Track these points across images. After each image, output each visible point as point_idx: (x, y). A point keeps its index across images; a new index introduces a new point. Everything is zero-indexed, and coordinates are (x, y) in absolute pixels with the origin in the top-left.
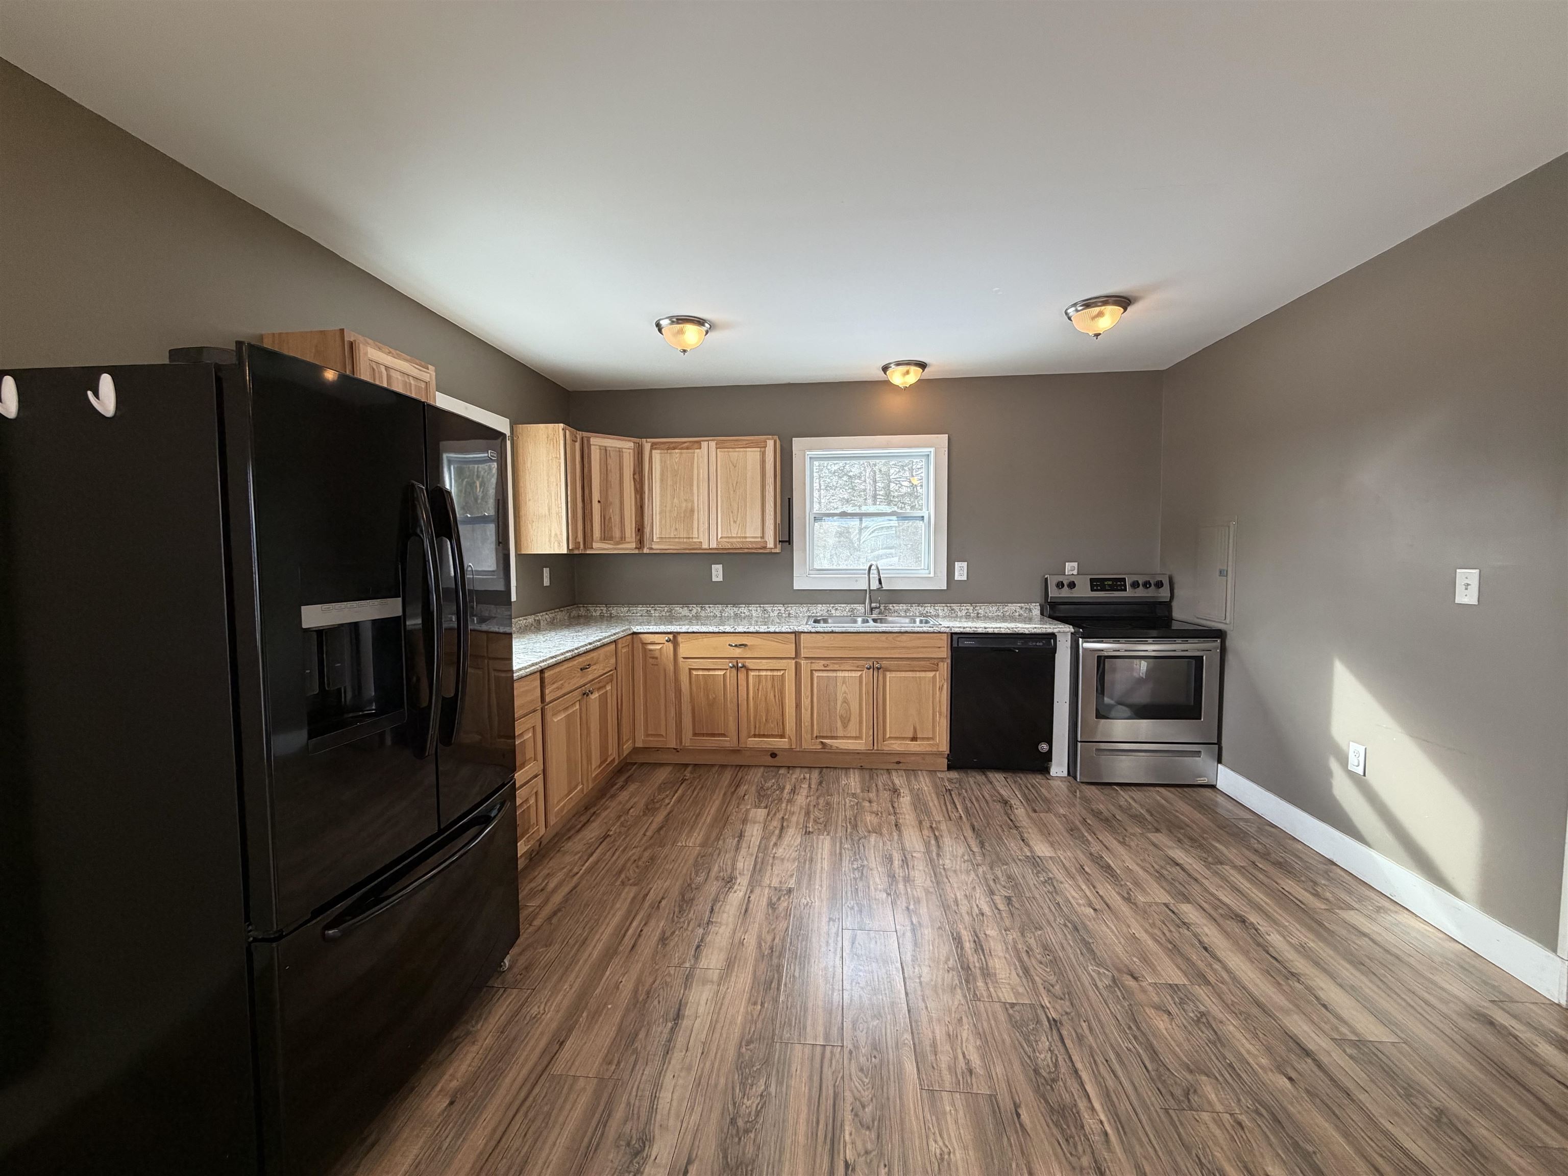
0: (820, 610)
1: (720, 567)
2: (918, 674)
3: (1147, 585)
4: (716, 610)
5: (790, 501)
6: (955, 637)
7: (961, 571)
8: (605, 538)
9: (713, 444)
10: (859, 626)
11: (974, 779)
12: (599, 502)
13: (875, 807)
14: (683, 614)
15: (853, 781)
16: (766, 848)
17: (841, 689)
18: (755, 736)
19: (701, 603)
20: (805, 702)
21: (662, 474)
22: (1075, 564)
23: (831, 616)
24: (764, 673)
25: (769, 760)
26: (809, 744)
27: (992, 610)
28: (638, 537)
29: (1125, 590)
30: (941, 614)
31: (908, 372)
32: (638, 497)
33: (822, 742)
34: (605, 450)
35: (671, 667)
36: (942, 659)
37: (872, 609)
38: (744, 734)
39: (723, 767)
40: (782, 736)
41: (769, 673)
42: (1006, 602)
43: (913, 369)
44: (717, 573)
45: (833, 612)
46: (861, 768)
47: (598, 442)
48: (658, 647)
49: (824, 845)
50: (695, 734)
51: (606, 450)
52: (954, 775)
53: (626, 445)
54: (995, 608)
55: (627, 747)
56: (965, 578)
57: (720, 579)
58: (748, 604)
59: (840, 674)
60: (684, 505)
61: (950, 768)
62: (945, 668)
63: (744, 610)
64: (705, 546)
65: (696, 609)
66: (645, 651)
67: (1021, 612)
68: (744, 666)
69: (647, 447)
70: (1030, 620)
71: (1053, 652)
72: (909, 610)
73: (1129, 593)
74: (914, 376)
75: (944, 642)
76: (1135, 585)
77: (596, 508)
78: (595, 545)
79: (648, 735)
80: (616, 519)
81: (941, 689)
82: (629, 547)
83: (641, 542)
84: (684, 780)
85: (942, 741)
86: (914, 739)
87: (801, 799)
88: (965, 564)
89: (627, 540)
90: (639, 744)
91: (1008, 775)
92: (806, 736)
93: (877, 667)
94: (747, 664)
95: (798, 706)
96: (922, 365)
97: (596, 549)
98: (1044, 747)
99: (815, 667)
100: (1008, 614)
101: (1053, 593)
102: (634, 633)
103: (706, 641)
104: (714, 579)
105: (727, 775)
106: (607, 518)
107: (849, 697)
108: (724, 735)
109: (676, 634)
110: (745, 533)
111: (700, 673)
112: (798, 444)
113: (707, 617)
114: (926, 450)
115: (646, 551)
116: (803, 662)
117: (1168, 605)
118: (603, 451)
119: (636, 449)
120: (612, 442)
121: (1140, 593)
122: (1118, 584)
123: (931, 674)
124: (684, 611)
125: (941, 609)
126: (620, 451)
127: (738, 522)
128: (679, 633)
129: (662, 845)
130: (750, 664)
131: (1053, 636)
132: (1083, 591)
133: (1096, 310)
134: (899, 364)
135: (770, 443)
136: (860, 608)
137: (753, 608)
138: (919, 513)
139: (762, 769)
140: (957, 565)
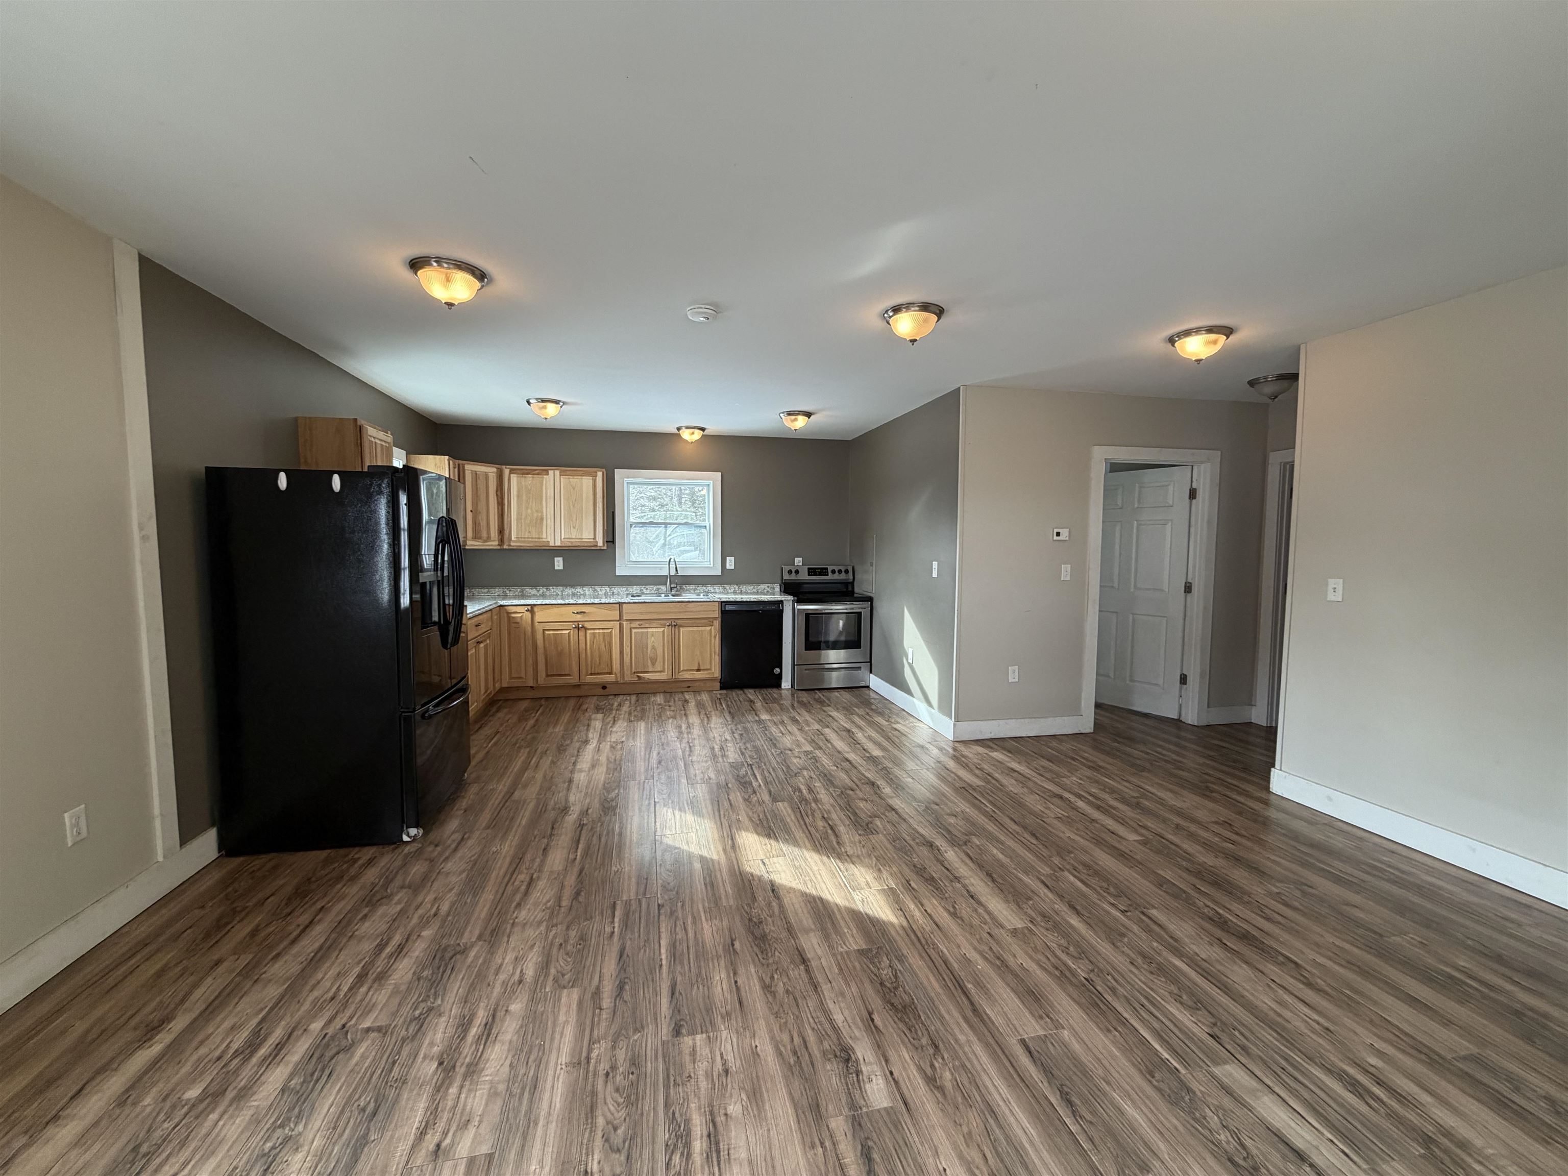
0: (635, 589)
1: (561, 559)
2: (700, 628)
3: (840, 572)
4: (559, 590)
5: (613, 513)
6: (723, 604)
7: (730, 563)
8: (476, 537)
9: (557, 472)
10: (663, 598)
11: (736, 694)
12: (472, 512)
13: (672, 708)
15: (659, 699)
16: (606, 729)
17: (651, 641)
18: (591, 674)
19: (547, 585)
20: (627, 650)
21: (519, 491)
22: (801, 559)
23: (643, 593)
24: (597, 631)
25: (602, 692)
26: (628, 678)
27: (750, 588)
28: (500, 537)
29: (828, 575)
30: (717, 591)
31: (693, 433)
32: (500, 508)
33: (638, 676)
34: (475, 475)
35: (529, 629)
36: (715, 618)
37: (671, 589)
38: (583, 672)
39: (568, 698)
40: (610, 673)
41: (601, 631)
42: (759, 583)
43: (697, 431)
44: (559, 563)
45: (645, 590)
46: (665, 692)
47: (470, 468)
48: (520, 615)
49: (642, 726)
50: (547, 676)
52: (724, 692)
53: (491, 470)
54: (752, 587)
55: (498, 686)
56: (733, 567)
57: (561, 568)
58: (582, 585)
59: (650, 630)
60: (535, 515)
61: (721, 688)
62: (717, 624)
63: (579, 590)
64: (552, 544)
65: (542, 590)
66: (509, 618)
67: (767, 588)
68: (583, 627)
69: (506, 471)
70: (773, 594)
71: (781, 612)
72: (696, 588)
73: (830, 577)
74: (698, 435)
75: (717, 607)
76: (833, 572)
77: (470, 516)
78: (468, 542)
79: (511, 678)
80: (483, 523)
81: (715, 637)
82: (493, 544)
83: (502, 541)
84: (541, 706)
85: (715, 670)
86: (698, 670)
87: (625, 708)
88: (733, 558)
89: (492, 539)
90: (505, 685)
91: (757, 691)
92: (627, 672)
93: (675, 625)
94: (585, 625)
95: (622, 652)
96: (703, 429)
97: (469, 545)
98: (777, 671)
99: (633, 625)
100: (760, 590)
101: (786, 577)
102: (501, 606)
103: (556, 610)
104: (556, 568)
105: (572, 703)
106: (477, 523)
107: (656, 645)
108: (569, 675)
109: (533, 606)
110: (582, 535)
111: (551, 632)
112: (618, 473)
113: (551, 595)
114: (707, 482)
115: (505, 547)
116: (624, 623)
117: (852, 583)
119: (497, 473)
120: (481, 468)
121: (836, 576)
122: (824, 571)
123: (708, 628)
124: (534, 592)
125: (717, 588)
126: (486, 475)
127: (576, 527)
128: (535, 605)
129: (537, 732)
130: (587, 625)
131: (781, 602)
132: (804, 576)
133: (793, 417)
134: (687, 428)
135: (600, 474)
136: (663, 588)
137: (586, 589)
138: (703, 524)
139: (595, 698)
140: (728, 559)
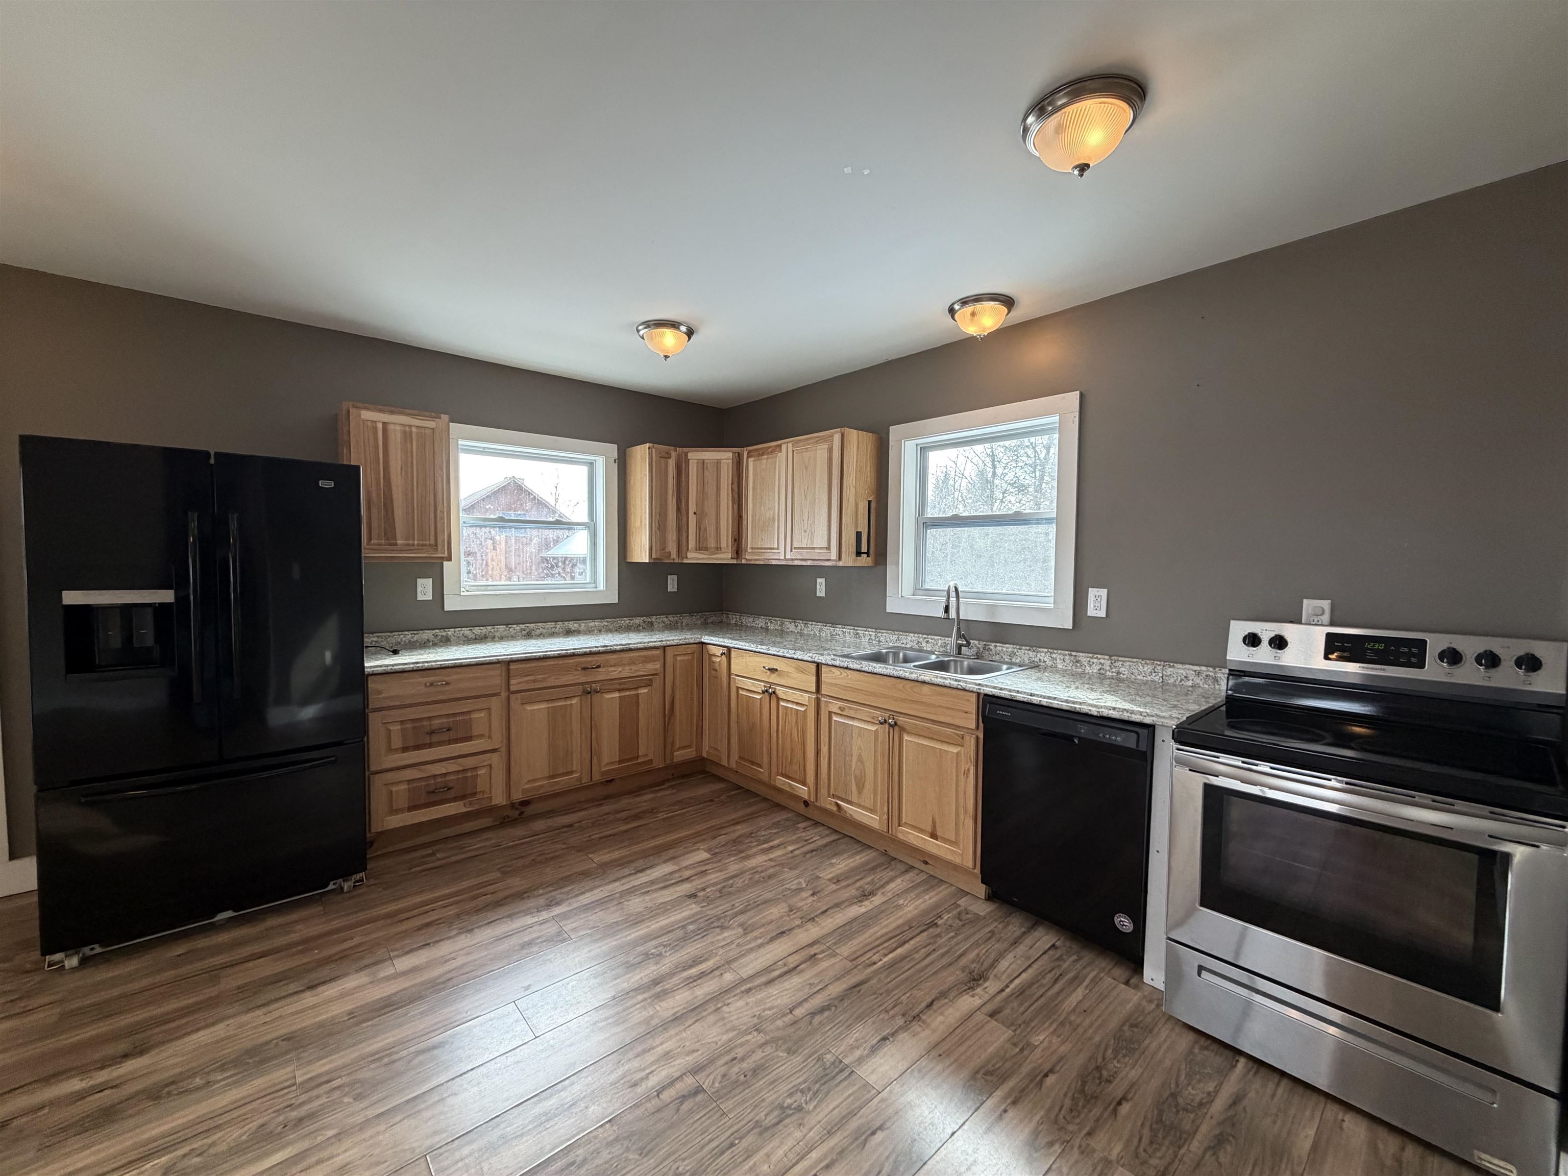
0: (910, 640)
1: (823, 581)
2: (940, 745)
3: (1492, 661)
4: (816, 629)
6: (987, 701)
7: (1097, 603)
8: (700, 548)
9: (790, 445)
12: (695, 513)
14: (791, 629)
17: (857, 743)
18: (783, 775)
19: (806, 619)
20: (825, 749)
21: (754, 481)
22: (1325, 604)
24: (791, 706)
25: (804, 809)
26: (826, 802)
27: (1143, 670)
28: (735, 548)
29: (1421, 665)
30: (1060, 666)
32: (736, 507)
33: (837, 805)
35: (725, 682)
36: (969, 731)
37: (959, 647)
38: (774, 769)
40: (803, 782)
41: (795, 707)
44: (821, 587)
45: (924, 644)
46: (882, 853)
47: (696, 456)
48: (718, 659)
50: (741, 757)
51: (703, 463)
52: (995, 910)
53: (725, 456)
54: (1148, 668)
55: (685, 754)
56: (1102, 614)
57: (822, 593)
58: (844, 624)
59: (855, 723)
60: (769, 512)
61: (988, 897)
62: (972, 745)
64: (782, 556)
65: (801, 625)
66: (710, 662)
67: (1198, 680)
68: (775, 694)
69: (745, 455)
72: (1015, 654)
73: (1434, 675)
76: (1456, 657)
77: (692, 519)
78: (689, 555)
79: (710, 747)
80: (711, 530)
81: (966, 774)
82: (725, 557)
83: (738, 551)
84: (709, 802)
85: (968, 851)
86: (933, 835)
88: (1104, 592)
89: (723, 550)
92: (823, 791)
93: (893, 724)
94: (777, 692)
95: (818, 752)
96: (1011, 303)
97: (691, 559)
99: (832, 708)
100: (1171, 681)
102: (701, 643)
103: (748, 659)
104: (818, 593)
106: (702, 529)
107: (864, 755)
108: (759, 765)
109: (729, 649)
110: (813, 543)
111: (745, 693)
112: (894, 432)
113: (809, 635)
115: (743, 561)
116: (822, 700)
118: (701, 465)
119: (735, 459)
120: (710, 455)
121: (1455, 674)
122: (1409, 652)
124: (792, 627)
125: (1060, 659)
126: (718, 463)
127: (808, 532)
130: (780, 691)
132: (1307, 658)
135: (837, 438)
137: (847, 629)
139: (784, 816)
140: (1092, 592)
